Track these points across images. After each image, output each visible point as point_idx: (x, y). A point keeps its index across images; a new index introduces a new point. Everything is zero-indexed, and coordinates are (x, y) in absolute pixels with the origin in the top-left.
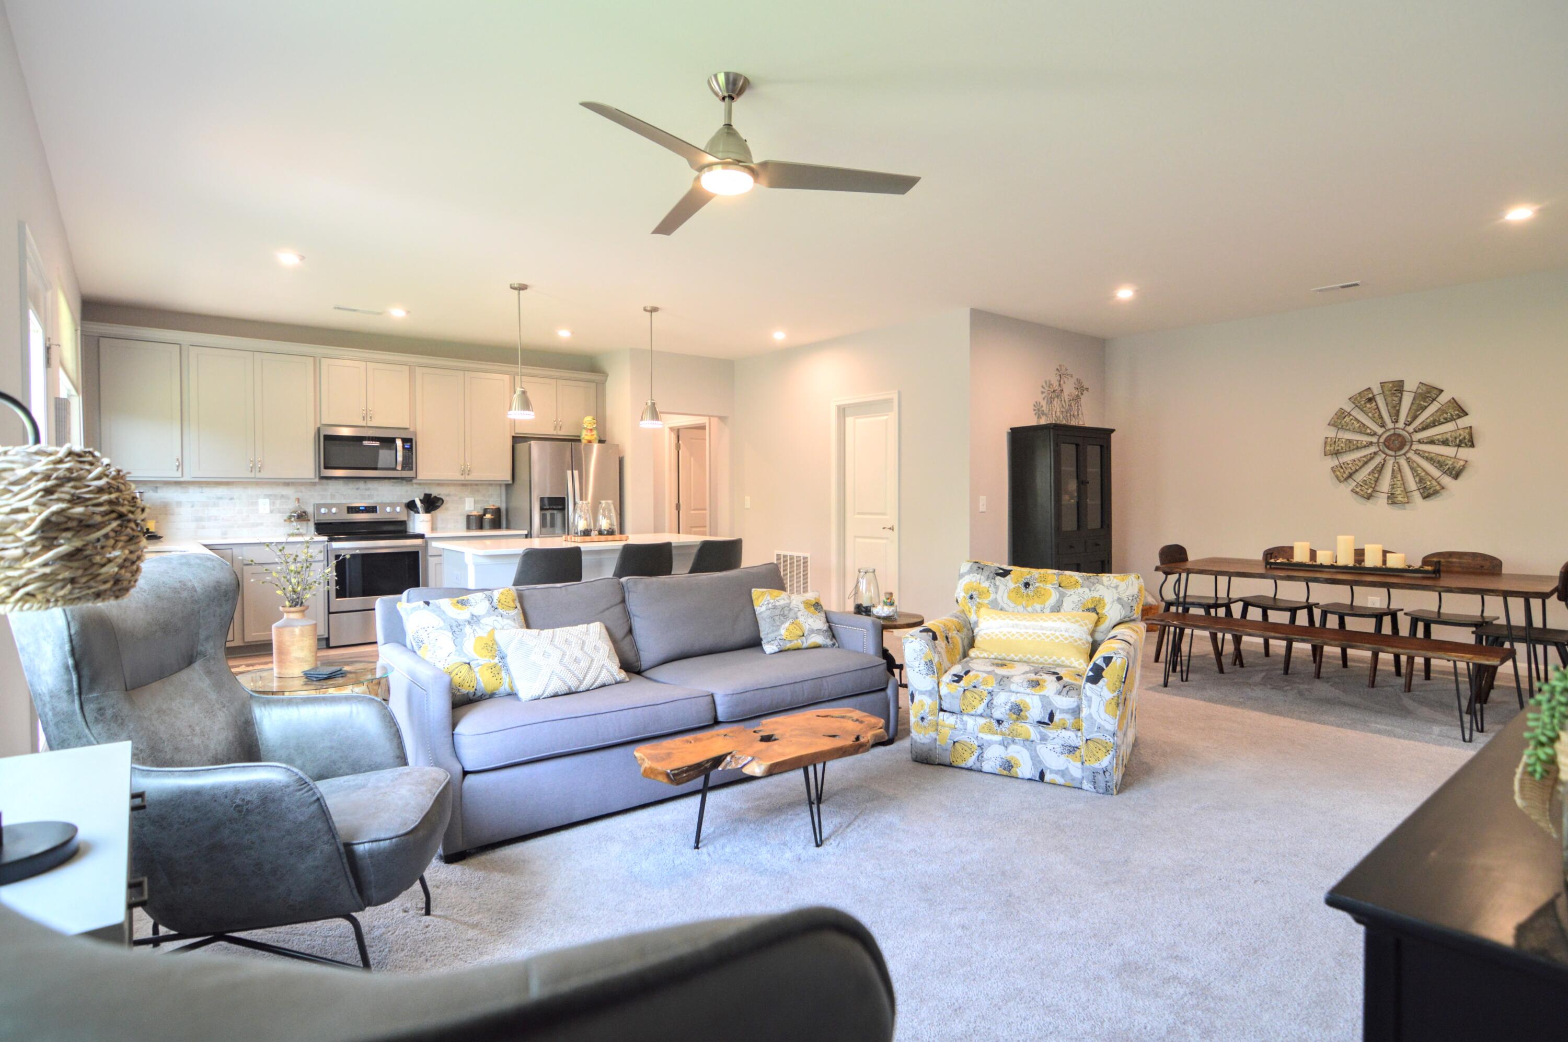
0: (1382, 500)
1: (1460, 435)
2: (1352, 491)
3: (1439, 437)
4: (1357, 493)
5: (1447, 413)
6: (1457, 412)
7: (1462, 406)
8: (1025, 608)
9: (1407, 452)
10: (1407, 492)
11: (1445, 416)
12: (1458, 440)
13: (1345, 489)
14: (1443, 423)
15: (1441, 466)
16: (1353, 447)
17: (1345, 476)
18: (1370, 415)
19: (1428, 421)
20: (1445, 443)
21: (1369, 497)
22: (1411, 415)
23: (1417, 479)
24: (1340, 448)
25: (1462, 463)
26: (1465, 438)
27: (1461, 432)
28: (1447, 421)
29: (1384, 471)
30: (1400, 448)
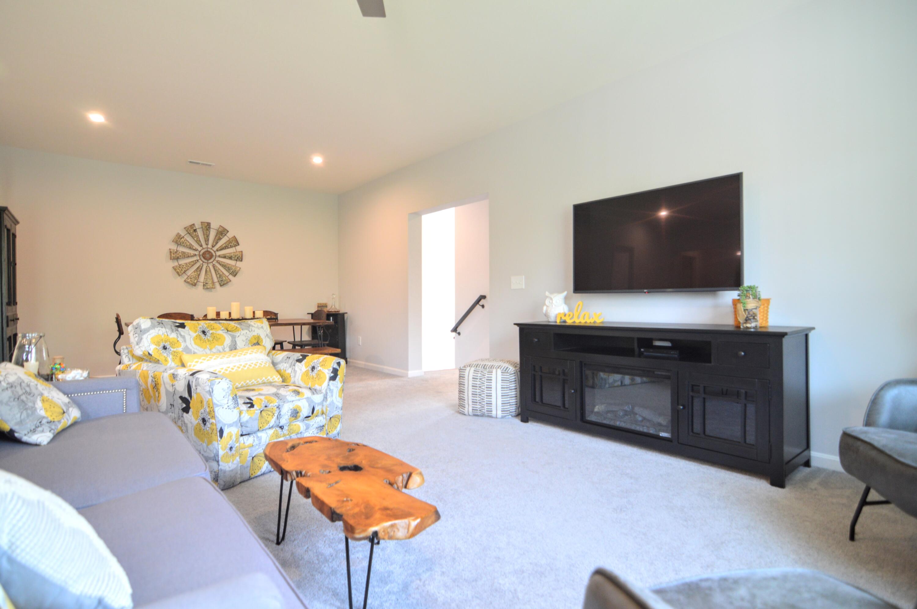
0: (200, 286)
1: (237, 255)
2: (185, 281)
3: (228, 255)
4: (188, 283)
5: (231, 243)
6: (236, 243)
7: (238, 241)
8: (210, 350)
9: (213, 261)
10: (213, 283)
11: (231, 244)
12: (236, 257)
13: (180, 281)
14: (229, 248)
15: (229, 270)
16: (185, 256)
17: (182, 272)
18: (195, 239)
19: (223, 246)
20: (230, 258)
21: (195, 285)
22: (215, 241)
23: (218, 276)
24: (179, 256)
25: (238, 269)
26: (239, 257)
27: (238, 253)
28: (231, 247)
29: (202, 271)
30: (210, 259)
